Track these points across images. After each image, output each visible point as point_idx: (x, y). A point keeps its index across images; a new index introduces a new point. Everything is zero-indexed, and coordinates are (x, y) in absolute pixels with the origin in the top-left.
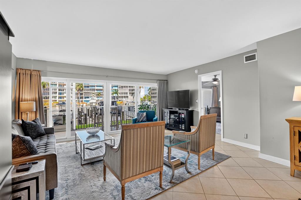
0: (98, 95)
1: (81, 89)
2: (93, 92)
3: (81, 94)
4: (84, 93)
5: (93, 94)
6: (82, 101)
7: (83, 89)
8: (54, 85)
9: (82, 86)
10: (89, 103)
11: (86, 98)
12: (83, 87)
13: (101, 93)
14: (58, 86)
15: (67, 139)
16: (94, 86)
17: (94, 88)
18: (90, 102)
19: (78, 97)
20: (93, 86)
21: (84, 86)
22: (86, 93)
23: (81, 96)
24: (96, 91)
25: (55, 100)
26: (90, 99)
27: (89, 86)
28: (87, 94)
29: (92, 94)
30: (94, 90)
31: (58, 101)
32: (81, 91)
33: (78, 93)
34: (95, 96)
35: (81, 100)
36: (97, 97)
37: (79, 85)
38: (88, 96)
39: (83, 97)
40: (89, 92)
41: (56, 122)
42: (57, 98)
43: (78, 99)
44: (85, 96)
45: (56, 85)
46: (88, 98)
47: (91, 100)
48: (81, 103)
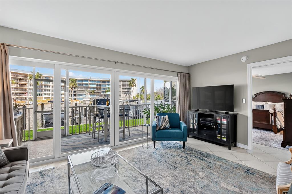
0: (92, 93)
2: (87, 90)
3: (75, 92)
4: (78, 90)
5: (87, 92)
6: (75, 99)
7: (76, 87)
9: (75, 83)
10: (82, 101)
11: (79, 95)
12: (76, 85)
13: (94, 91)
15: (54, 158)
16: (88, 84)
17: (87, 86)
18: (83, 99)
19: (71, 95)
20: (86, 84)
21: (78, 84)
23: (75, 93)
24: (89, 89)
25: (48, 97)
26: (83, 96)
27: (82, 84)
28: (80, 91)
29: (85, 92)
31: (51, 98)
32: (74, 88)
33: (71, 91)
34: (88, 93)
35: (74, 97)
36: (91, 95)
37: (72, 83)
38: (81, 94)
39: (76, 95)
40: (82, 89)
41: (48, 121)
42: (51, 95)
43: (71, 96)
46: (82, 95)
47: (84, 98)
48: (74, 100)
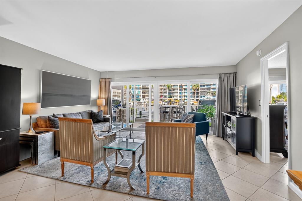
0: (214, 94)
1: (197, 88)
2: (209, 91)
3: (198, 93)
4: (201, 92)
5: (208, 93)
7: (199, 89)
8: (176, 86)
9: (198, 85)
11: (202, 97)
14: (178, 86)
16: (210, 85)
17: (209, 87)
21: (200, 86)
22: (202, 92)
24: (212, 90)
27: (205, 85)
30: (210, 88)
31: (178, 100)
32: (197, 90)
34: (211, 95)
35: (198, 99)
36: (213, 96)
37: (195, 85)
39: (199, 96)
40: (204, 91)
42: (178, 97)
44: (201, 95)
45: (177, 86)
46: (204, 96)
48: (197, 102)
